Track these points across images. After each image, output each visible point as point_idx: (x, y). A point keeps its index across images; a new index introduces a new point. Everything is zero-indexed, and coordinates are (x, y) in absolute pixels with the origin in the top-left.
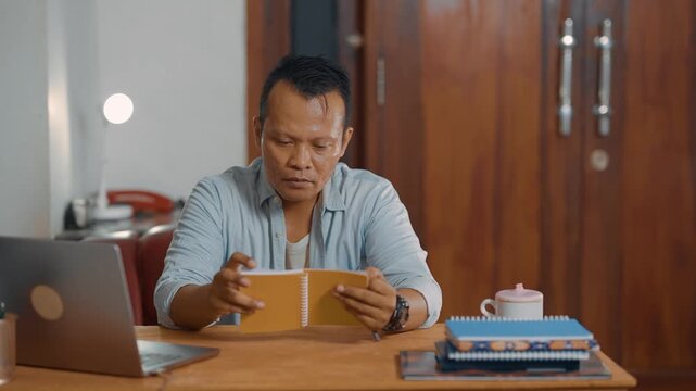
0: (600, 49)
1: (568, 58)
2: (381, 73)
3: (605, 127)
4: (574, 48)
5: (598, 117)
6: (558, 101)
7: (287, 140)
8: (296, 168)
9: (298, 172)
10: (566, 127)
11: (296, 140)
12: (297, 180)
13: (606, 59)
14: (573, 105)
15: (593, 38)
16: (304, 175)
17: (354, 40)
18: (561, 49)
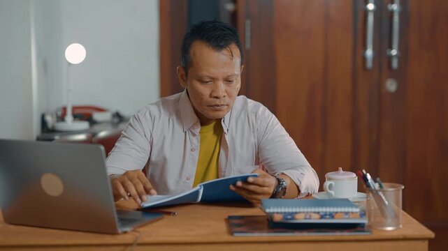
0: (392, 12)
1: (371, 18)
2: (248, 28)
3: (395, 64)
4: (375, 12)
5: (390, 58)
6: (365, 47)
7: (208, 80)
8: (217, 98)
9: (218, 100)
10: (369, 64)
11: (214, 79)
12: (218, 106)
13: (396, 19)
14: (374, 49)
15: (387, 5)
16: (222, 101)
17: (230, 7)
18: (366, 12)
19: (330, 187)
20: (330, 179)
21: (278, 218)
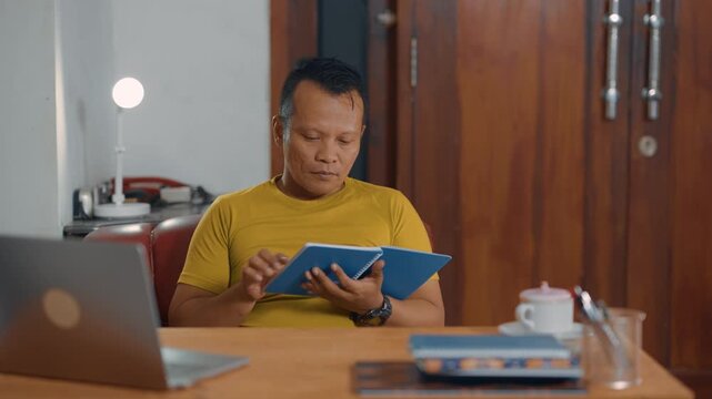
0: (650, 26)
1: (614, 37)
3: (654, 112)
4: (621, 26)
5: (647, 100)
6: (605, 84)
7: (315, 136)
8: (324, 161)
9: (325, 165)
10: (612, 112)
11: (323, 135)
12: (324, 173)
14: (618, 88)
15: (643, 16)
16: (332, 168)
17: (386, 18)
18: (607, 27)
19: (528, 314)
20: (527, 301)
21: (433, 367)
